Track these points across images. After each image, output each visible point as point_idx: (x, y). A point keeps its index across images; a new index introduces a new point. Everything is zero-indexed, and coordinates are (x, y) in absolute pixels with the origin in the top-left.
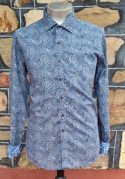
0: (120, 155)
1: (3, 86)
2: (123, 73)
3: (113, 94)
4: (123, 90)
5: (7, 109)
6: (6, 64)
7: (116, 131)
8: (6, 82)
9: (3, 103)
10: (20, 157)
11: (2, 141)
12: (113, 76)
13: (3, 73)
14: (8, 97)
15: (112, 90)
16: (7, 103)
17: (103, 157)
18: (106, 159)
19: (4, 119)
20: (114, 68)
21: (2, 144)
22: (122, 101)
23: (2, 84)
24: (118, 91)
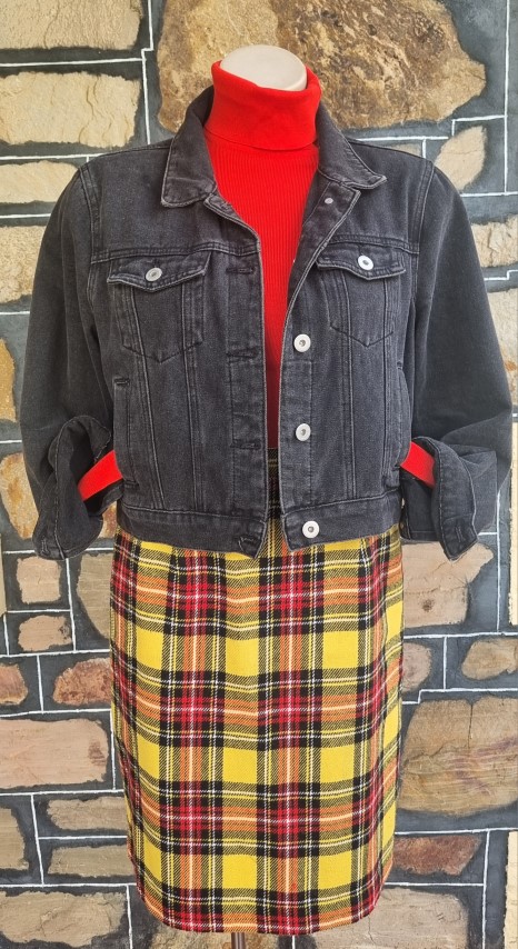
0: (505, 910)
1: (93, 700)
2: (496, 646)
3: (466, 712)
4: (500, 701)
5: (108, 776)
6: (102, 632)
7: (486, 833)
8: (103, 689)
9: (95, 755)
10: (157, 931)
11: (91, 879)
12: (464, 657)
13: (91, 661)
14: (109, 737)
15: (463, 702)
16: (106, 755)
17: (447, 918)
18: (457, 926)
19: (99, 808)
20: (467, 633)
21: (93, 891)
22: (498, 734)
23: (89, 694)
24: (483, 703)
